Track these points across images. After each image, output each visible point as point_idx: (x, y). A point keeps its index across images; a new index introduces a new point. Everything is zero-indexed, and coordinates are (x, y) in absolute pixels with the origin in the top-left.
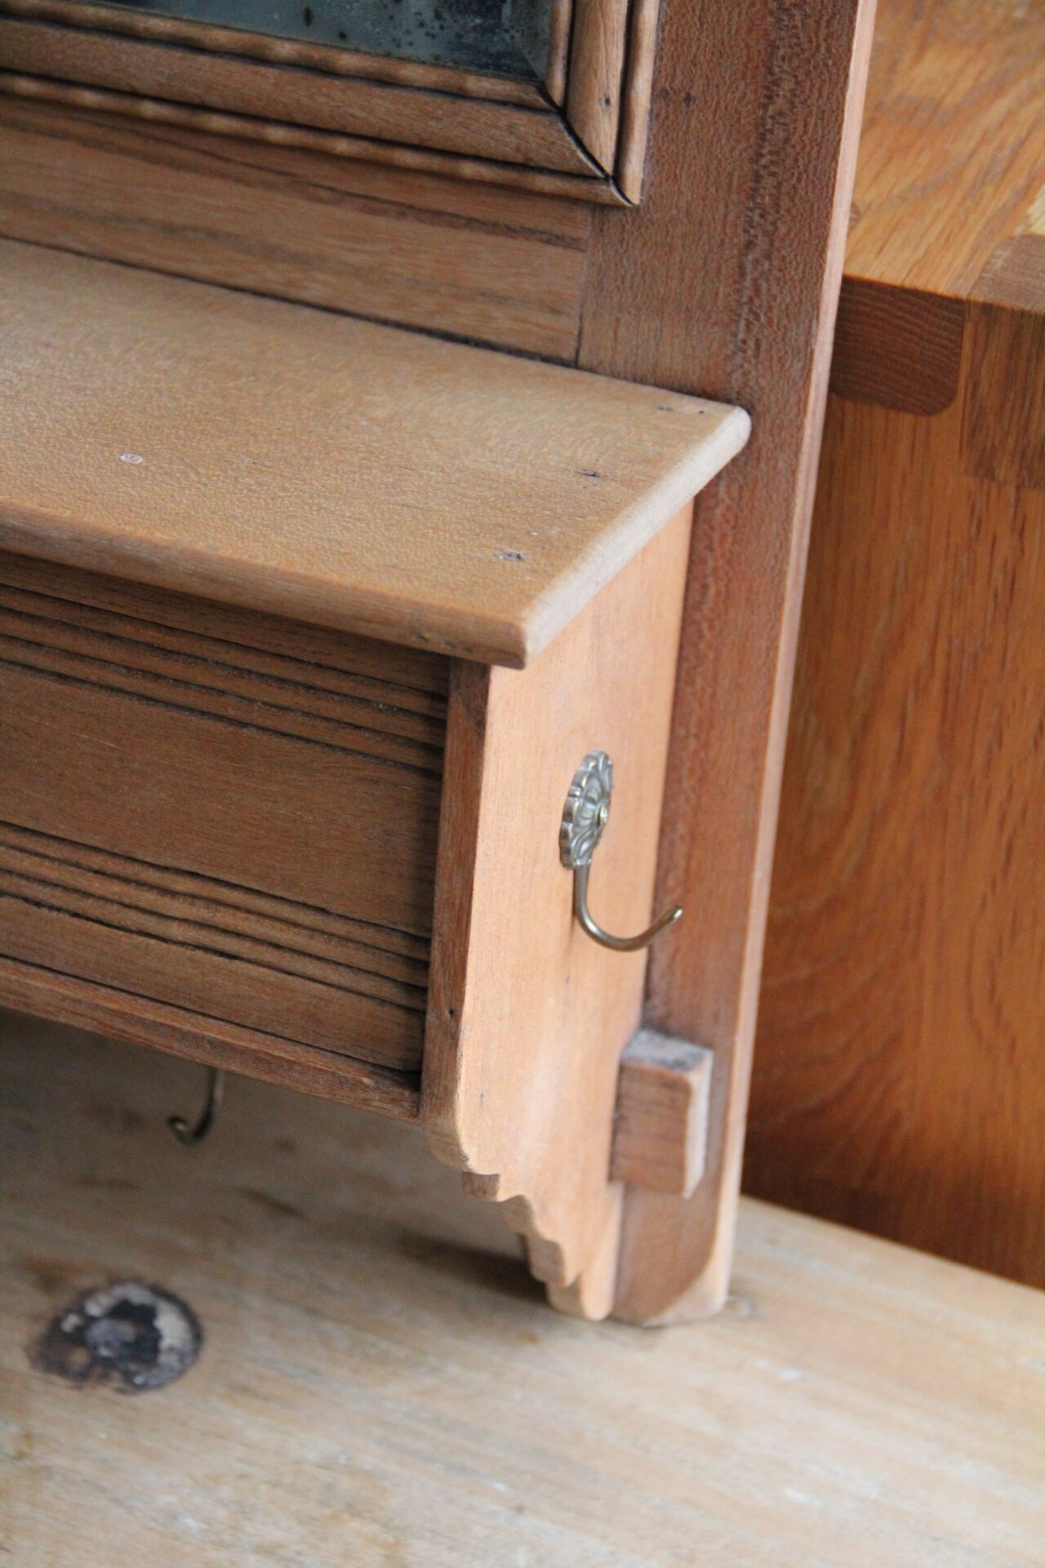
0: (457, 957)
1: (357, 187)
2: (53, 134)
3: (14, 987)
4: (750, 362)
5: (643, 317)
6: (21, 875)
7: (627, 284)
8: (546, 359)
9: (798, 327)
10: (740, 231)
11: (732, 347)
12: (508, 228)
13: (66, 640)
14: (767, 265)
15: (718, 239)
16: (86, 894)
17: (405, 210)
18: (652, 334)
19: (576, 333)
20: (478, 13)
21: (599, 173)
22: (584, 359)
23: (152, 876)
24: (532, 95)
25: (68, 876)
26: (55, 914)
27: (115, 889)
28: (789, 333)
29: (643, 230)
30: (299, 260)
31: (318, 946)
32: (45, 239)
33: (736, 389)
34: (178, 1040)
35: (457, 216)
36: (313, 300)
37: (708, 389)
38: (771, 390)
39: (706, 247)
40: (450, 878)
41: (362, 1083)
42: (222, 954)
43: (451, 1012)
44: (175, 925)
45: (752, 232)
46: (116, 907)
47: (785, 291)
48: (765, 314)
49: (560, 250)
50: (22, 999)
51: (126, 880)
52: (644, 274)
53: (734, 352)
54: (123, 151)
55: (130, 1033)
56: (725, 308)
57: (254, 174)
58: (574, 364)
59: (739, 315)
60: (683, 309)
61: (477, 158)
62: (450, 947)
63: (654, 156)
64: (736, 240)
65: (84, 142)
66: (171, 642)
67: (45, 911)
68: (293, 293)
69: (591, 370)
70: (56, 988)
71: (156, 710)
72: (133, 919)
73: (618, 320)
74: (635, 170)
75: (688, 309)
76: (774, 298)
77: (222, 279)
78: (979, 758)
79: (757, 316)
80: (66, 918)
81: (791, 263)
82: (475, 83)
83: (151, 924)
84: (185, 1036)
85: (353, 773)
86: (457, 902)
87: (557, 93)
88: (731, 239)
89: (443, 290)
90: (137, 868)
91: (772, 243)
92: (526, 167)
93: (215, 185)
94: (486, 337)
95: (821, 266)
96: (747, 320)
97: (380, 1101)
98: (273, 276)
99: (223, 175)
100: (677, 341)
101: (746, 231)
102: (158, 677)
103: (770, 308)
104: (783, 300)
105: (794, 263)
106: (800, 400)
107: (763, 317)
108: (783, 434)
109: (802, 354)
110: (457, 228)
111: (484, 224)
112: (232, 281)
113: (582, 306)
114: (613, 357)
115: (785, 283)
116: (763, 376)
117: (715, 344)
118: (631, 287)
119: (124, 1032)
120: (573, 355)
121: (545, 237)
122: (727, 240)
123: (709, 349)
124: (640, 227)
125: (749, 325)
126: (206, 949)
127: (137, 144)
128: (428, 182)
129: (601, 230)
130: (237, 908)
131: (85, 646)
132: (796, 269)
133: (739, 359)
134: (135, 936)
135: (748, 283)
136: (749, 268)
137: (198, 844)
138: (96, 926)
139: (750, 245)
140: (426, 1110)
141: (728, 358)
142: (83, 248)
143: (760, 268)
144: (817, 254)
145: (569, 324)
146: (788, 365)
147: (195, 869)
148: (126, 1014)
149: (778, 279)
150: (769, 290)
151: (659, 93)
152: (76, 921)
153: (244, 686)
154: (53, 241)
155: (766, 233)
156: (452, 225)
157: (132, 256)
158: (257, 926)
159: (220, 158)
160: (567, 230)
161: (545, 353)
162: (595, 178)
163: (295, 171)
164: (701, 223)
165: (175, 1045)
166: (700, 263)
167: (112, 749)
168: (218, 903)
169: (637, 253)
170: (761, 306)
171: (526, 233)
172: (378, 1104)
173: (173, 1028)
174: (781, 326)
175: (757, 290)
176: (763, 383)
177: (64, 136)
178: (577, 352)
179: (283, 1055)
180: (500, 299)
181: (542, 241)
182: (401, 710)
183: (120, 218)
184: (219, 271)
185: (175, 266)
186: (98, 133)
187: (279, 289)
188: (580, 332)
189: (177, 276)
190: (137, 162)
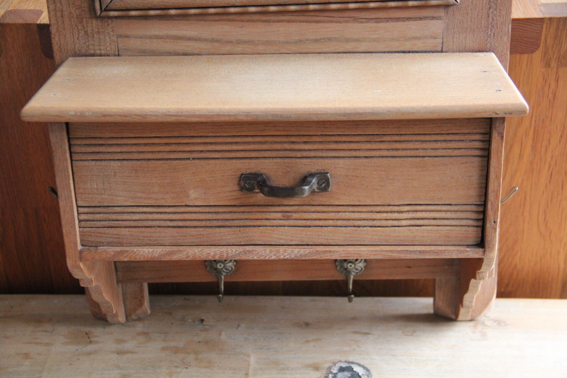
0: (496, 205)
1: (373, 16)
3: (356, 252)
4: (492, 40)
5: (461, 34)
6: (353, 220)
7: (456, 26)
8: (433, 52)
9: (505, 27)
10: (487, 5)
11: (487, 37)
12: (420, 18)
13: (369, 146)
14: (495, 12)
15: (481, 9)
16: (374, 220)
17: (388, 20)
18: (464, 38)
19: (441, 43)
22: (444, 49)
23: (396, 208)
25: (369, 216)
26: (365, 228)
27: (384, 215)
28: (503, 30)
29: (459, 10)
30: (357, 40)
31: (449, 215)
32: (277, 52)
33: (489, 48)
34: (409, 254)
35: (404, 18)
36: (362, 51)
37: (481, 50)
38: (498, 46)
39: (478, 11)
40: (494, 183)
41: (466, 250)
42: (418, 226)
43: (494, 222)
44: (403, 221)
45: (491, 4)
46: (384, 221)
47: (501, 18)
48: (496, 26)
49: (436, 21)
50: (359, 255)
51: (387, 212)
52: (460, 22)
53: (487, 38)
54: (300, 21)
55: (393, 256)
56: (484, 27)
57: (341, 19)
58: (442, 51)
59: (488, 28)
60: (472, 29)
62: (494, 203)
64: (486, 7)
65: (289, 21)
66: (403, 138)
67: (361, 228)
68: (355, 50)
69: (446, 52)
70: (369, 249)
71: (397, 159)
72: (390, 223)
73: (453, 37)
75: (473, 29)
76: (498, 21)
77: (333, 51)
78: (544, 149)
79: (493, 27)
80: (369, 228)
81: (502, 10)
83: (395, 223)
84: (411, 252)
85: (460, 162)
86: (496, 190)
88: (485, 7)
89: (401, 40)
90: (391, 207)
91: (496, 6)
93: (330, 25)
94: (415, 50)
95: (511, 9)
96: (491, 28)
97: (472, 254)
98: (349, 47)
99: (332, 22)
100: (471, 39)
101: (489, 4)
102: (397, 149)
103: (497, 24)
104: (501, 20)
105: (503, 10)
106: (507, 47)
107: (495, 27)
108: (503, 58)
109: (507, 34)
110: (404, 21)
111: (413, 18)
112: (337, 51)
113: (443, 35)
114: (453, 47)
115: (501, 16)
116: (496, 43)
117: (482, 37)
118: (457, 27)
119: (392, 256)
120: (441, 49)
121: (431, 18)
122: (484, 8)
123: (480, 39)
124: (458, 9)
125: (491, 30)
126: (413, 226)
127: (305, 18)
129: (447, 12)
130: (422, 211)
131: (374, 146)
132: (504, 11)
133: (489, 40)
134: (391, 228)
135: (490, 18)
136: (490, 14)
137: (411, 195)
138: (378, 228)
139: (490, 8)
140: (487, 253)
141: (486, 40)
142: (289, 52)
143: (493, 13)
144: (509, 6)
145: (439, 41)
146: (503, 38)
147: (410, 203)
148: (392, 250)
149: (499, 15)
150: (496, 19)
152: (372, 228)
153: (425, 145)
154: (280, 52)
155: (495, 4)
156: (403, 21)
157: (305, 51)
158: (429, 215)
159: (331, 17)
160: (437, 15)
161: (433, 50)
163: (354, 16)
164: (476, 5)
165: (408, 256)
166: (476, 16)
167: (383, 174)
168: (416, 211)
169: (458, 17)
170: (494, 23)
171: (426, 18)
172: (472, 255)
173: (407, 251)
174: (501, 28)
175: (493, 20)
176: (496, 45)
177: (282, 21)
178: (442, 48)
179: (442, 249)
180: (418, 38)
181: (430, 19)
182: (473, 140)
183: (300, 41)
184: (332, 49)
185: (318, 51)
186: (292, 18)
187: (351, 50)
188: (443, 42)
189: (320, 53)
190: (305, 24)
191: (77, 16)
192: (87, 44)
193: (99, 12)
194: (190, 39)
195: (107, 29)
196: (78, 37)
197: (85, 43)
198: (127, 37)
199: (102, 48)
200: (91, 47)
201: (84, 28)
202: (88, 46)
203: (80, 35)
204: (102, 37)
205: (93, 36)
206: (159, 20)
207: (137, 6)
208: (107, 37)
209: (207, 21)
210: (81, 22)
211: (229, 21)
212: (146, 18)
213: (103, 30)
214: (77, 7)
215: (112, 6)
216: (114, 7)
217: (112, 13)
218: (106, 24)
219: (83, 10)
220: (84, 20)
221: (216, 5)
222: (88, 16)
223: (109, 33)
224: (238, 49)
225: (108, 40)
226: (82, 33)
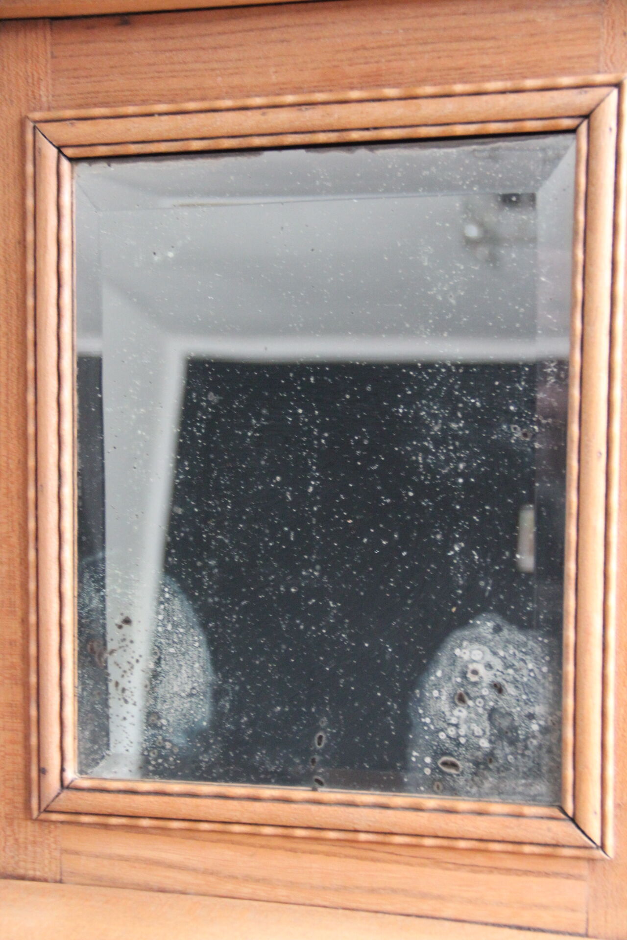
1: (467, 861)
2: (311, 852)
5: (619, 909)
7: (609, 894)
8: (571, 934)
12: (546, 873)
17: (492, 870)
19: (586, 920)
20: (524, 778)
21: (593, 845)
22: (591, 932)
24: (557, 813)
30: (439, 898)
35: (519, 870)
49: (573, 881)
52: (617, 889)
54: (346, 856)
57: (413, 860)
58: (586, 935)
61: (531, 844)
63: (617, 834)
65: (327, 854)
68: (437, 914)
69: (595, 937)
73: (606, 912)
74: (610, 842)
77: (399, 911)
82: (529, 810)
87: (570, 810)
89: (515, 906)
92: (556, 846)
93: (394, 867)
94: (538, 926)
98: (426, 907)
99: (398, 862)
110: (520, 875)
111: (534, 872)
112: (406, 912)
113: (587, 907)
114: (606, 931)
118: (612, 896)
120: (585, 931)
121: (565, 876)
124: (614, 868)
127: (353, 852)
128: (503, 856)
129: (593, 870)
142: (327, 904)
145: (581, 916)
151: (617, 806)
154: (312, 903)
156: (517, 875)
157: (354, 905)
159: (396, 855)
160: (575, 871)
161: (570, 931)
162: (591, 848)
163: (435, 857)
169: (613, 880)
171: (556, 875)
177: (316, 853)
178: (587, 930)
180: (544, 906)
181: (563, 878)
183: (345, 888)
184: (398, 908)
185: (375, 908)
186: (334, 849)
187: (430, 913)
188: (588, 920)
189: (376, 912)
190: (353, 861)
191: (7, 814)
192: (16, 858)
193: (35, 813)
194: (171, 866)
195: (48, 839)
196: (4, 847)
197: (13, 857)
198: (77, 853)
199: (37, 866)
200: (22, 864)
201: (14, 834)
202: (17, 863)
203: (8, 844)
204: (38, 850)
205: (26, 848)
206: (127, 832)
207: (91, 810)
208: (47, 851)
209: (198, 840)
210: (11, 824)
211: (233, 844)
212: (106, 826)
213: (41, 840)
214: (7, 801)
215: (55, 806)
216: (58, 808)
217: (55, 817)
218: (46, 831)
219: (15, 807)
220: (16, 822)
221: (210, 818)
222: (21, 816)
223: (49, 845)
224: (246, 890)
225: (48, 856)
226: (11, 841)
